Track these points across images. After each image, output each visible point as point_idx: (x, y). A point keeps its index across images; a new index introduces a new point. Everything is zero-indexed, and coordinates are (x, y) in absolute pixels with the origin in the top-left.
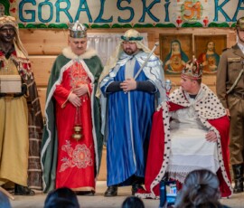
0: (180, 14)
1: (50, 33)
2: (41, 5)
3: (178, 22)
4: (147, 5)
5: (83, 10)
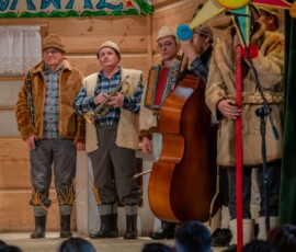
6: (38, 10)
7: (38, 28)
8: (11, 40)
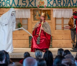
0: (38, 4)
1: (5, 9)
2: (2, 2)
3: (38, 6)
4: (30, 2)
5: (13, 3)
6: (72, 6)
7: (72, 9)
8: (67, 12)
